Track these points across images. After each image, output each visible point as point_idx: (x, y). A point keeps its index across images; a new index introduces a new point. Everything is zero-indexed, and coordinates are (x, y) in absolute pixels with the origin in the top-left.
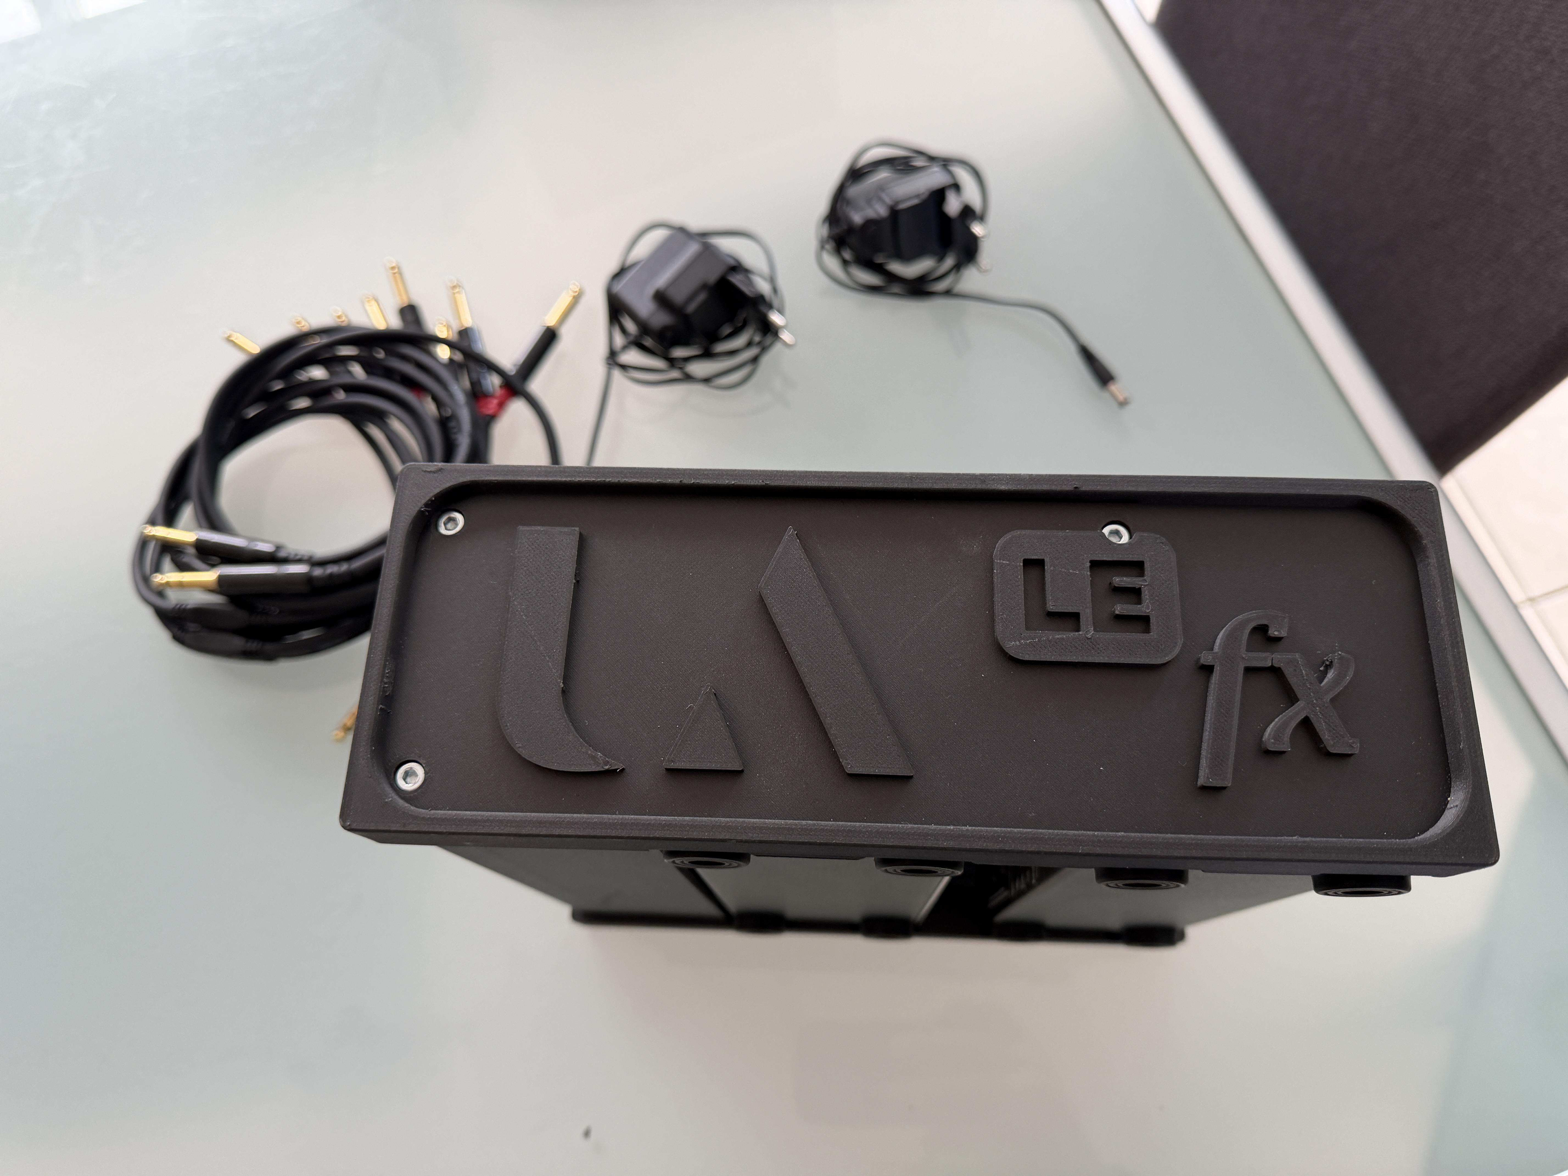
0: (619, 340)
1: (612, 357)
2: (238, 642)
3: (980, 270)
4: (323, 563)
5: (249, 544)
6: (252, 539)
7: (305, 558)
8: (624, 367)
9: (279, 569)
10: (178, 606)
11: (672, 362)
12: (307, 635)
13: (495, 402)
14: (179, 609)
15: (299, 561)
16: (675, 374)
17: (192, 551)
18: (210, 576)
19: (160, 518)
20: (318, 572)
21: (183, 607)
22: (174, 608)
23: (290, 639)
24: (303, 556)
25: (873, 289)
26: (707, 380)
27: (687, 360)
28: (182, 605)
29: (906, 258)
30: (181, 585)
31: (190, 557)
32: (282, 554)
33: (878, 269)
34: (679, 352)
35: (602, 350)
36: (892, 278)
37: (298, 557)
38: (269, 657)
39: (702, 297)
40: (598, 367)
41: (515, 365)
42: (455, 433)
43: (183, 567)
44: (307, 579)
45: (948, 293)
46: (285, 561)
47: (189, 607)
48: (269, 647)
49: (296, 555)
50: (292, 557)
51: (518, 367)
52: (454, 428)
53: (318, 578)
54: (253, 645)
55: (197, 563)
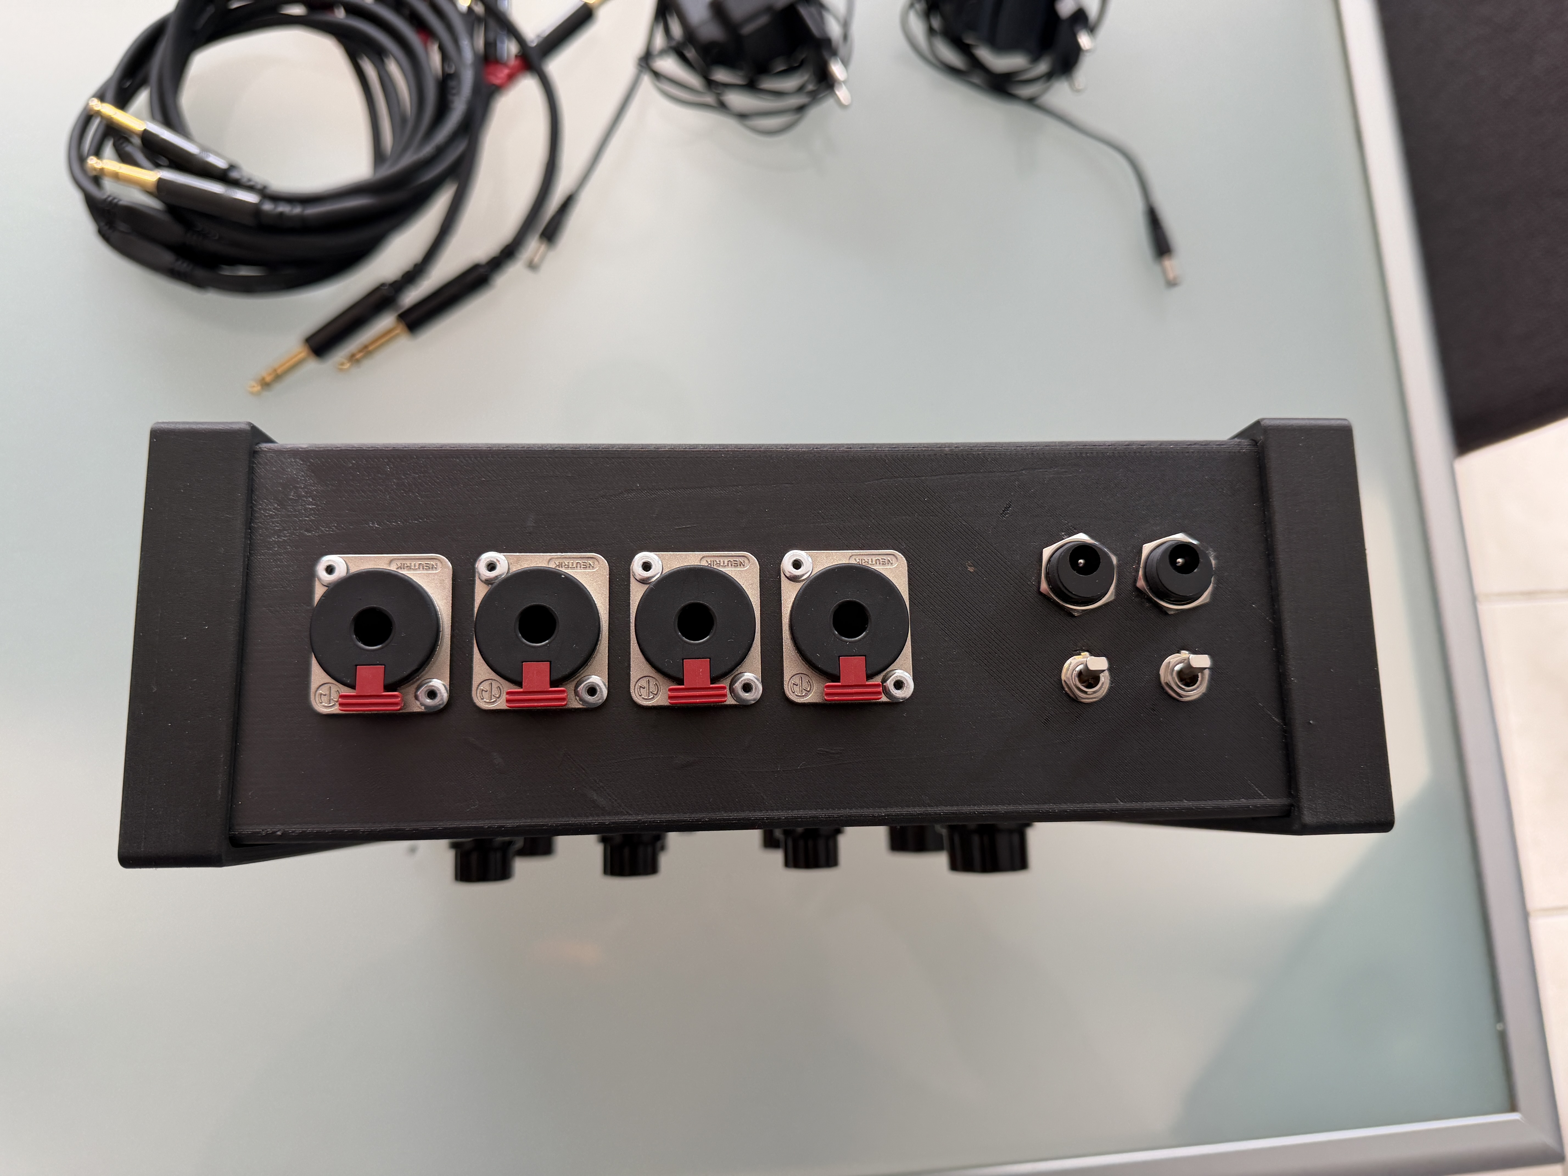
0: (659, 41)
1: (646, 60)
2: (168, 258)
3: (1072, 86)
4: (276, 198)
5: (200, 153)
6: (205, 149)
7: (259, 187)
8: (657, 75)
9: (226, 191)
10: (110, 199)
11: (710, 84)
12: (244, 271)
13: (506, 71)
14: (111, 202)
15: (250, 188)
16: (709, 99)
17: (137, 141)
18: (151, 176)
19: (110, 94)
20: (268, 207)
21: (115, 201)
22: (105, 200)
23: (227, 271)
24: (256, 183)
25: (952, 71)
26: (742, 116)
27: (727, 86)
28: (114, 198)
29: (1000, 46)
30: (116, 177)
31: (135, 149)
32: (234, 175)
33: (964, 49)
34: (721, 75)
35: (637, 47)
36: (976, 64)
37: (251, 183)
38: (199, 284)
39: (763, 20)
40: (628, 66)
41: (538, 36)
42: (454, 95)
43: (125, 158)
44: (255, 210)
45: (1031, 101)
46: (236, 184)
47: (121, 203)
48: (200, 273)
49: (250, 180)
50: (244, 180)
51: (541, 39)
52: (453, 88)
53: (267, 214)
54: (183, 266)
55: (140, 157)
